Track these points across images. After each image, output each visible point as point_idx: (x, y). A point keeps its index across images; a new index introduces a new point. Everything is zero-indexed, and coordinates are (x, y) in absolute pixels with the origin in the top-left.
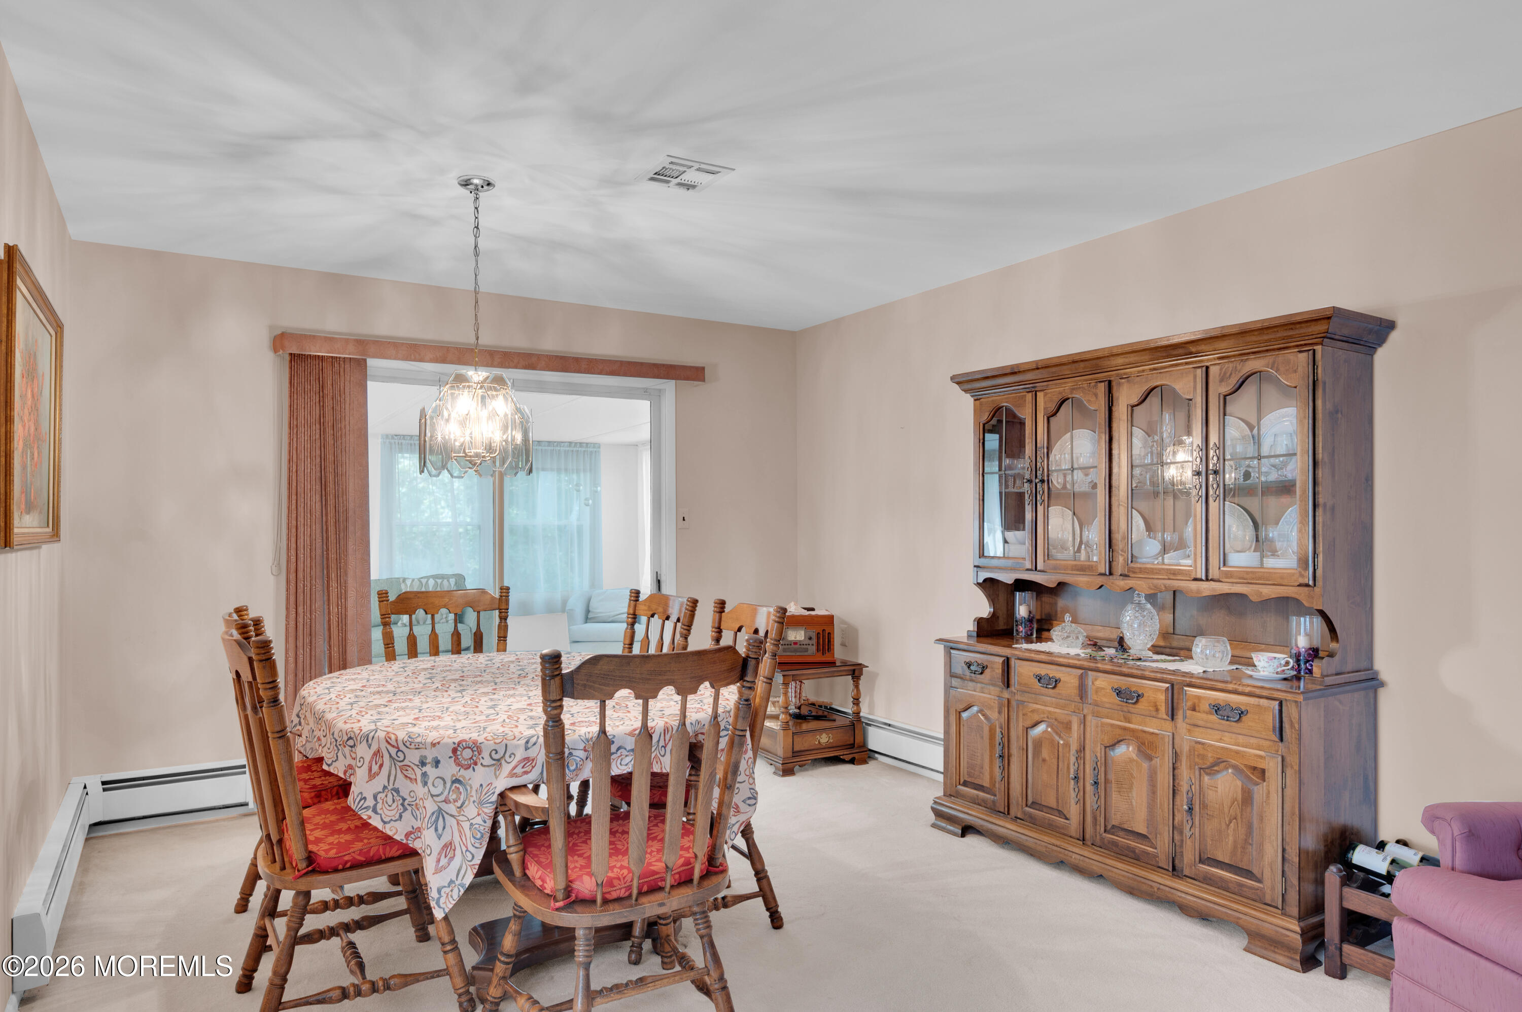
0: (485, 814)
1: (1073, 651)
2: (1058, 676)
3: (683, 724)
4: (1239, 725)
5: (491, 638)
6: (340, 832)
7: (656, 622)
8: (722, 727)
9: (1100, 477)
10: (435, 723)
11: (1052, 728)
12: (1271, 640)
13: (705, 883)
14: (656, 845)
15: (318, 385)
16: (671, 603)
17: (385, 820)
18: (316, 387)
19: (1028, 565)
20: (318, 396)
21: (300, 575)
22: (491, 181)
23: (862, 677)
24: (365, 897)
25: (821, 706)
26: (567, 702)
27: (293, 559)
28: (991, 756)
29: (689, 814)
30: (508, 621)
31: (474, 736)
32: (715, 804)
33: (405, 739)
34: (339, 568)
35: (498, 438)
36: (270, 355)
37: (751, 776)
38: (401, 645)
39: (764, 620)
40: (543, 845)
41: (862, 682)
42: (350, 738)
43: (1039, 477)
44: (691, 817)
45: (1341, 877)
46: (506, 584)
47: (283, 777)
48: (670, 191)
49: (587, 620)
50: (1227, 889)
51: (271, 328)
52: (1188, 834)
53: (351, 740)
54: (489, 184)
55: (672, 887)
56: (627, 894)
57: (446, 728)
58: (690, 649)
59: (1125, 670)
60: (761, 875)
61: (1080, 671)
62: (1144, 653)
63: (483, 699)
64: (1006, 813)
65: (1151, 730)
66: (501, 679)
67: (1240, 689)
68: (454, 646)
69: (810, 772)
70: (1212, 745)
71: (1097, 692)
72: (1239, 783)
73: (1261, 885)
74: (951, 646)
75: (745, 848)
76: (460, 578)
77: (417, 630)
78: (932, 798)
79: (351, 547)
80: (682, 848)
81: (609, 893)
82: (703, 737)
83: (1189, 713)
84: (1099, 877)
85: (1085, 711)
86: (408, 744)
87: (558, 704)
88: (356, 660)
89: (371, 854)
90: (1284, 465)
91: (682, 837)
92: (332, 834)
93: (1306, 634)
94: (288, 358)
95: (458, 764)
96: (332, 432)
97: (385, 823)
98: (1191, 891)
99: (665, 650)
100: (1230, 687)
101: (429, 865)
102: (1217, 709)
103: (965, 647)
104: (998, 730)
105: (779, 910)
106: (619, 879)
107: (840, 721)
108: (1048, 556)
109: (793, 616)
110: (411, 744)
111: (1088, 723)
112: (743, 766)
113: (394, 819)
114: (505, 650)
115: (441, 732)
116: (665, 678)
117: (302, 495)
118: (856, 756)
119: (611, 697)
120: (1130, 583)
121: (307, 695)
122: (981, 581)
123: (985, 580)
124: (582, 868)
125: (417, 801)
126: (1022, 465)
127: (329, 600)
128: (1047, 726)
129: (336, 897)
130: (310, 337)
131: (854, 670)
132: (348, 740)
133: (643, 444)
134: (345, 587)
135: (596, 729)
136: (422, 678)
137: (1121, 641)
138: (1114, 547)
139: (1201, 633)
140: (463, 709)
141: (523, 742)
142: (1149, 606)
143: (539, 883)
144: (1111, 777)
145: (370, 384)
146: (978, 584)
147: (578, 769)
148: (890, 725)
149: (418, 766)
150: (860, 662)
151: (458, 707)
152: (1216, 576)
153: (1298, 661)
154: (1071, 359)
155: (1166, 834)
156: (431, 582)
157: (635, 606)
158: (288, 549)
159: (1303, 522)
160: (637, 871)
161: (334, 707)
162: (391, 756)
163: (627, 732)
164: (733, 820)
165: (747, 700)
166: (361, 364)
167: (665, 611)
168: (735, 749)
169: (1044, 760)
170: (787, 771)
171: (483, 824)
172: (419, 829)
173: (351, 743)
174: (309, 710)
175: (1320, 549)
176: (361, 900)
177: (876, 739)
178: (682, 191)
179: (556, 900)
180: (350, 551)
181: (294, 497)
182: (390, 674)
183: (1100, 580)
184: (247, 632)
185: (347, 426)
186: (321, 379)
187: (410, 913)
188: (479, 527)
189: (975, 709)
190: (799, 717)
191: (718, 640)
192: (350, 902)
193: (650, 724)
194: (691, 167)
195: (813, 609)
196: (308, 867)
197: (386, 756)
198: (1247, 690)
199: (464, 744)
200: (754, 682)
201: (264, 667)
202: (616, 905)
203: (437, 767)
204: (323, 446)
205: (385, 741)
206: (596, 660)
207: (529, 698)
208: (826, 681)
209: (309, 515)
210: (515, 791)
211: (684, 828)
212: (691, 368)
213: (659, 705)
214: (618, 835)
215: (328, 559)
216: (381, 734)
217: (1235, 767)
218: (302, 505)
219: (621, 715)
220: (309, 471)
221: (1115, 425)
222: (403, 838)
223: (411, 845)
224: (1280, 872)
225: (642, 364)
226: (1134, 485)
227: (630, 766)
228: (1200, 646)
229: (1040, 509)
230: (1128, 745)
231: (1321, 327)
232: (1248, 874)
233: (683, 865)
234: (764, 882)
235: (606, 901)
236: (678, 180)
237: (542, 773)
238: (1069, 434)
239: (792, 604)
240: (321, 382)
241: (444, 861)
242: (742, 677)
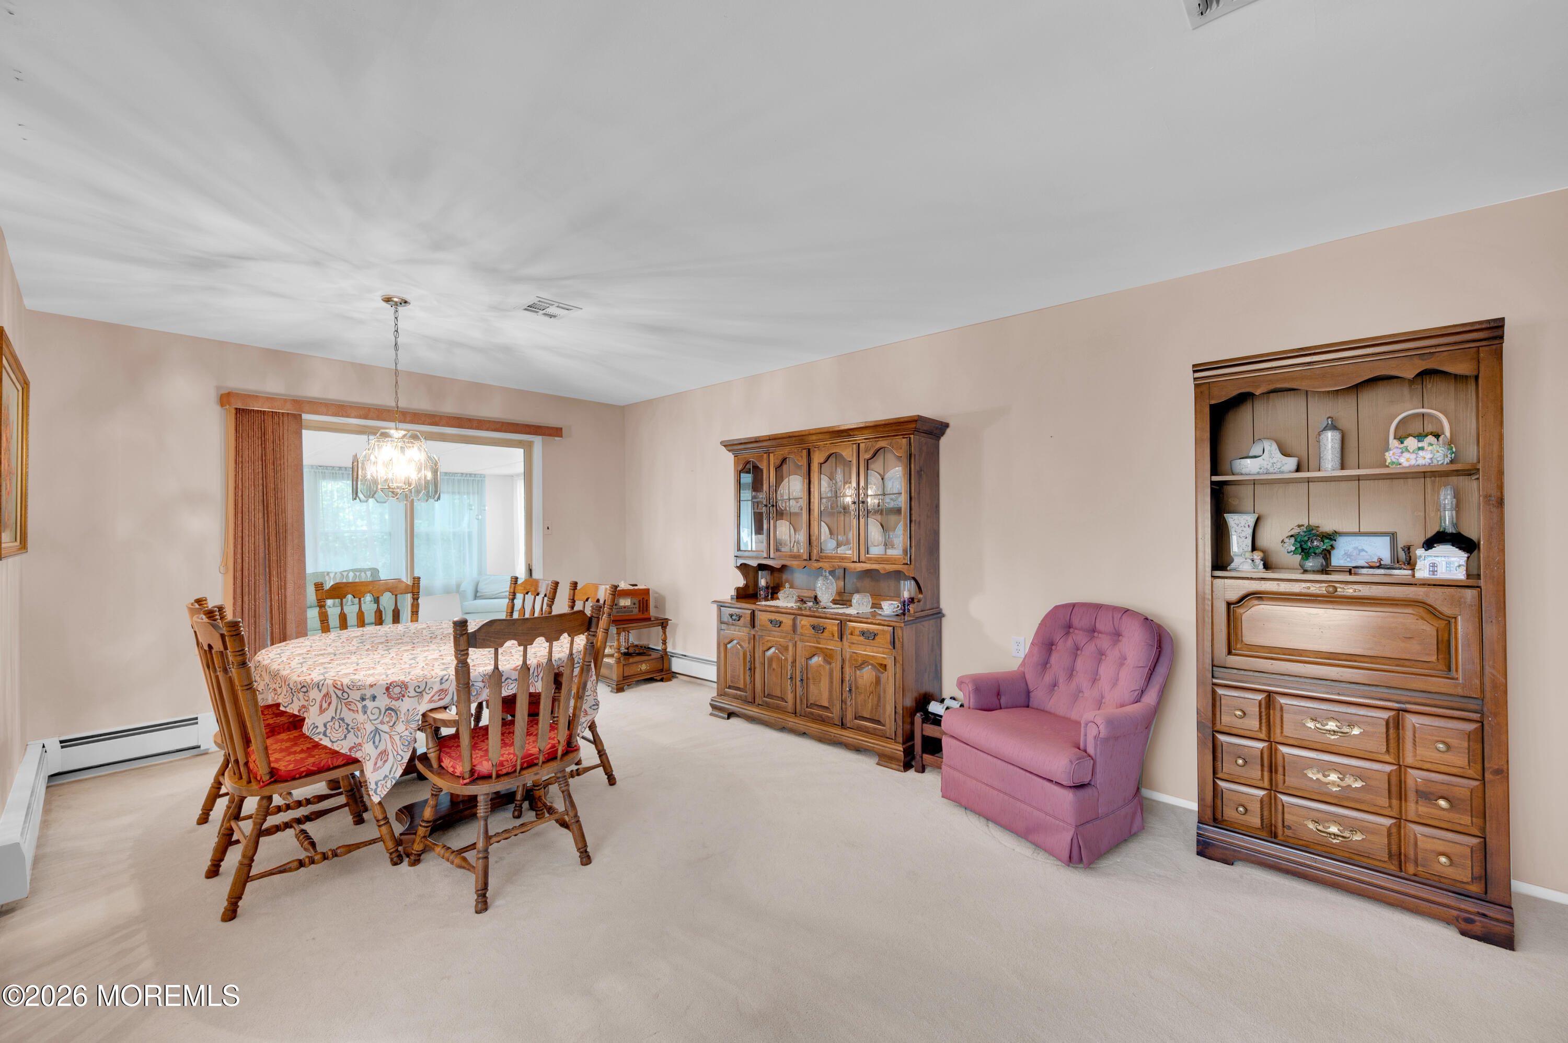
0: (412, 728)
1: (790, 605)
2: (781, 619)
3: (550, 659)
4: (874, 641)
5: (406, 613)
6: (295, 753)
7: (530, 597)
8: (576, 662)
9: (803, 503)
10: (371, 672)
11: (778, 651)
12: (892, 595)
13: (565, 758)
14: (532, 738)
15: (260, 433)
16: (540, 584)
17: (333, 740)
18: (258, 434)
19: (765, 555)
20: (260, 440)
21: (246, 573)
22: (408, 300)
23: (668, 627)
24: (311, 799)
25: (642, 647)
26: (471, 650)
27: (239, 561)
28: (744, 669)
29: (554, 717)
30: (419, 601)
31: (402, 678)
32: (571, 711)
33: (349, 684)
34: (279, 567)
35: (414, 477)
36: (218, 408)
37: (595, 691)
38: (334, 621)
39: (603, 593)
40: (453, 746)
41: (668, 630)
42: (304, 686)
43: (771, 504)
44: (555, 719)
45: (922, 719)
46: (416, 575)
47: (250, 717)
48: (539, 317)
49: (476, 597)
50: (867, 732)
51: (218, 388)
52: (849, 704)
53: (304, 688)
54: (406, 302)
55: (543, 763)
56: (513, 770)
57: (380, 674)
58: (553, 613)
59: (817, 614)
60: (601, 753)
61: (793, 616)
62: (828, 604)
63: (405, 654)
64: (752, 702)
65: (830, 647)
66: (417, 640)
67: (874, 621)
68: (377, 620)
69: (634, 689)
70: (861, 654)
71: (802, 628)
72: (874, 673)
73: (884, 728)
74: (721, 605)
75: (591, 738)
76: (375, 571)
77: (347, 610)
78: (710, 698)
79: (289, 551)
80: (550, 738)
81: (501, 770)
82: (563, 668)
83: (849, 636)
84: (803, 734)
85: (796, 639)
86: (351, 687)
87: (465, 652)
88: (294, 634)
89: (322, 765)
90: (897, 498)
91: (550, 732)
92: (289, 755)
93: (908, 590)
94: (234, 411)
95: (390, 697)
96: (273, 467)
97: (333, 742)
98: (851, 736)
99: (536, 615)
100: (869, 621)
101: (368, 767)
102: (863, 633)
103: (729, 605)
104: (748, 654)
105: (614, 773)
106: (507, 761)
107: (654, 655)
108: (777, 550)
109: (623, 590)
110: (353, 686)
111: (797, 646)
112: (589, 685)
113: (340, 739)
114: (417, 621)
115: (376, 677)
116: (539, 632)
117: (247, 513)
118: (664, 676)
119: (502, 645)
120: (820, 564)
121: (262, 660)
122: (738, 565)
123: (741, 565)
124: (481, 757)
125: (359, 725)
126: (762, 496)
127: (270, 590)
128: (776, 650)
129: (287, 802)
130: (255, 397)
131: (663, 623)
132: (302, 688)
133: (518, 475)
134: (285, 580)
135: (492, 667)
136: (355, 642)
137: (816, 598)
138: (812, 544)
139: (858, 592)
140: (391, 662)
141: (439, 679)
142: (831, 577)
143: (451, 770)
144: (810, 676)
145: (304, 432)
146: (737, 567)
147: (478, 694)
148: (685, 656)
149: (359, 701)
150: (666, 617)
151: (387, 660)
152: (863, 560)
153: (904, 605)
154: (788, 435)
155: (838, 705)
156: (351, 574)
157: (515, 587)
158: (235, 554)
159: (905, 530)
160: (520, 754)
161: (287, 667)
162: (337, 696)
163: (512, 668)
164: (582, 720)
165: (592, 643)
166: (297, 418)
167: (536, 589)
168: (584, 675)
169: (774, 669)
170: (620, 689)
171: (410, 735)
172: (360, 744)
173: (303, 690)
174: (264, 670)
175: (913, 544)
176: (308, 802)
177: (677, 665)
178: (547, 318)
179: (463, 778)
180: (289, 553)
181: (240, 515)
182: (329, 641)
183: (805, 563)
184: (213, 616)
185: (286, 463)
186: (263, 428)
187: (349, 806)
188: (390, 534)
189: (735, 642)
190: (627, 655)
191: (572, 607)
192: (299, 804)
193: (528, 662)
194: (553, 305)
195: (636, 585)
196: (270, 778)
197: (334, 696)
198: (877, 622)
199: (395, 684)
200: (596, 632)
201: (234, 640)
202: (506, 778)
203: (374, 700)
204: (265, 477)
205: (332, 686)
206: (491, 623)
207: (440, 651)
208: (645, 630)
209: (253, 528)
210: (434, 711)
211: (551, 726)
212: (552, 428)
213: (533, 650)
214: (505, 735)
215: (269, 560)
216: (330, 682)
217: (872, 665)
218: (247, 521)
219: (508, 658)
220: (253, 495)
221: (812, 475)
222: (347, 751)
223: (353, 756)
224: (894, 720)
225: (518, 424)
226: (822, 509)
227: (514, 689)
228: (856, 598)
229: (772, 522)
230: (819, 657)
231: (913, 426)
232: (878, 722)
233: (550, 749)
234: (604, 757)
235: (498, 776)
236: (544, 312)
237: (452, 699)
238: (787, 479)
239: (622, 582)
240: (263, 430)
241: (380, 763)
242: (588, 629)
